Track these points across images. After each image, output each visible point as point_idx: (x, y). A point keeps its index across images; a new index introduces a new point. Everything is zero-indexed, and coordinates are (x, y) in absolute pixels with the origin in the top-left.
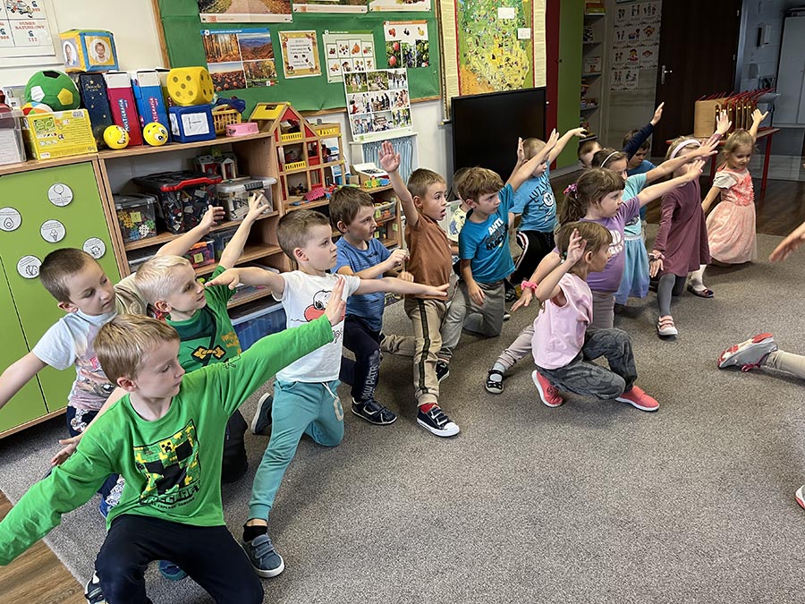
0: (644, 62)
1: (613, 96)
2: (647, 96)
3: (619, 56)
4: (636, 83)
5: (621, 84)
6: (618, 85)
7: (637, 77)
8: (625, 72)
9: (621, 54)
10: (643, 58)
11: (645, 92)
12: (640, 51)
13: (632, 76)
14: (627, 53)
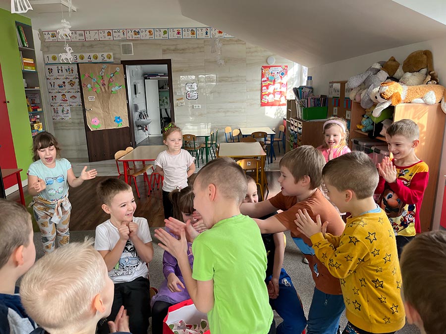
0: (73, 102)
1: (55, 123)
2: (79, 124)
3: (54, 98)
4: (70, 115)
5: (59, 116)
6: (57, 117)
7: (69, 111)
8: (60, 109)
9: (55, 96)
10: (71, 100)
11: (77, 121)
12: (68, 96)
13: (66, 110)
14: (59, 96)
